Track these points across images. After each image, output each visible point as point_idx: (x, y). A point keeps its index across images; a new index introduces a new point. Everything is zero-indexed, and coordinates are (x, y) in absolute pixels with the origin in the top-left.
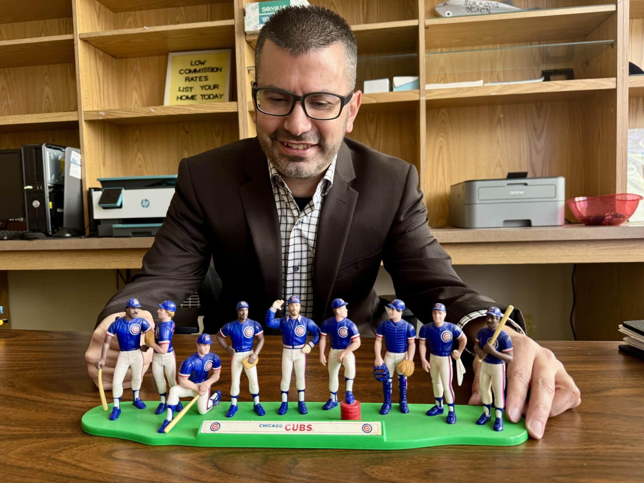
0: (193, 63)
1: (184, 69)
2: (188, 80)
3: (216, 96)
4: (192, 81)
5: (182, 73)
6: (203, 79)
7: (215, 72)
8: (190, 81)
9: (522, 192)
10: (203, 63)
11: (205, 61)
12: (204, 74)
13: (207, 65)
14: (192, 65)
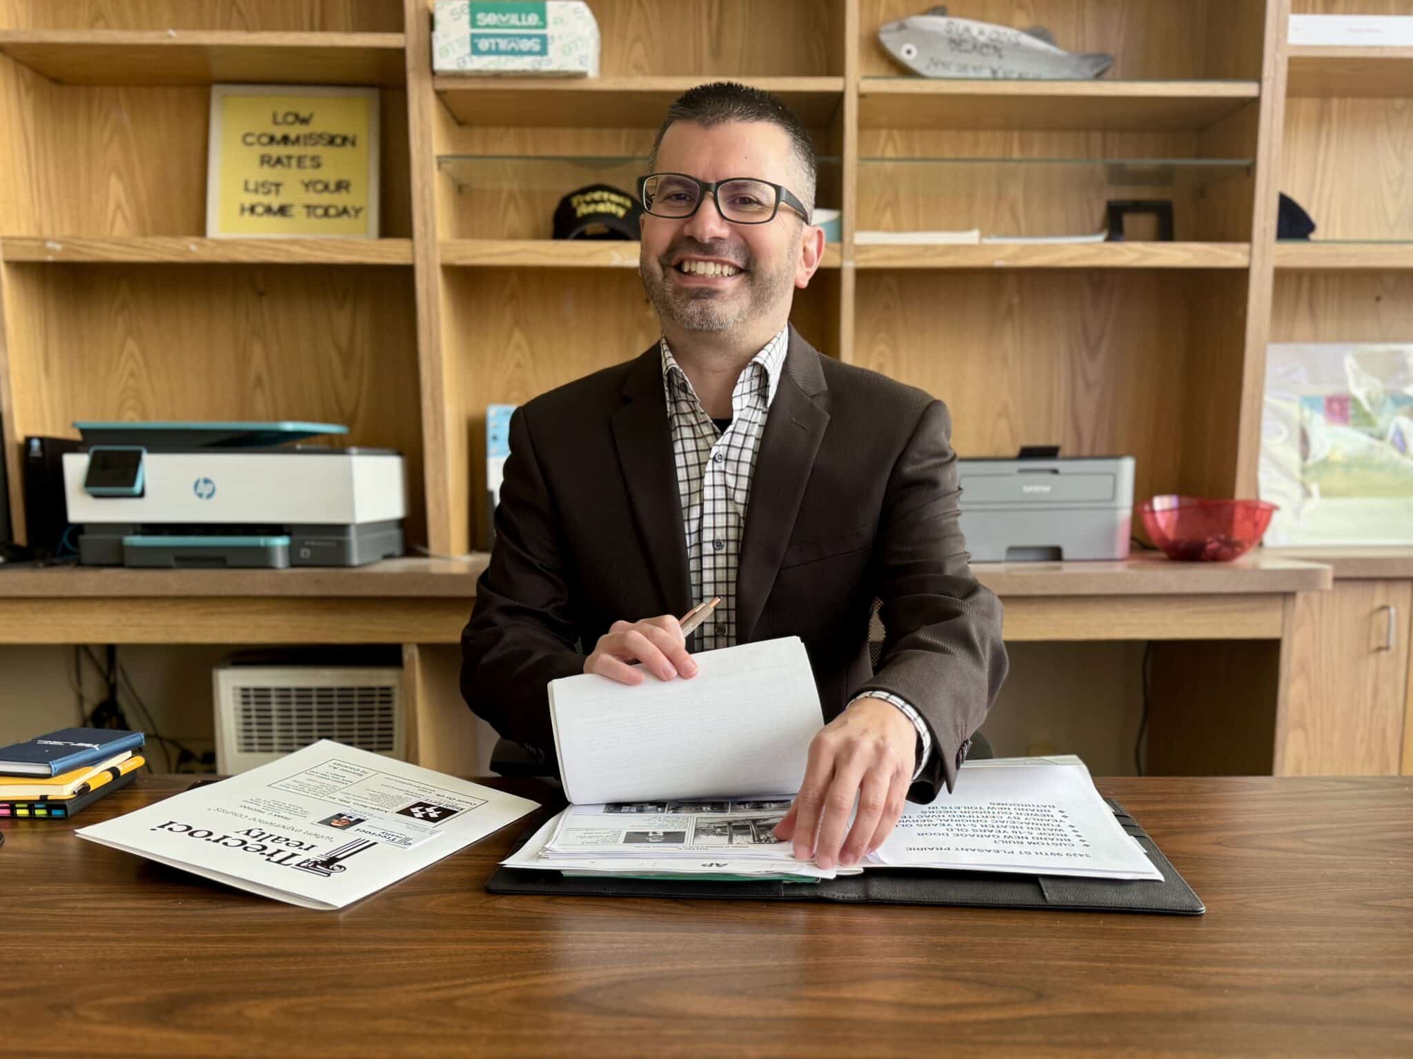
0: (280, 119)
1: (257, 133)
2: (268, 162)
3: (345, 211)
4: (279, 167)
5: (251, 144)
6: (308, 162)
7: (338, 146)
8: (274, 166)
9: (1047, 489)
10: (305, 121)
11: (311, 116)
12: (310, 151)
13: (316, 127)
14: (275, 122)
